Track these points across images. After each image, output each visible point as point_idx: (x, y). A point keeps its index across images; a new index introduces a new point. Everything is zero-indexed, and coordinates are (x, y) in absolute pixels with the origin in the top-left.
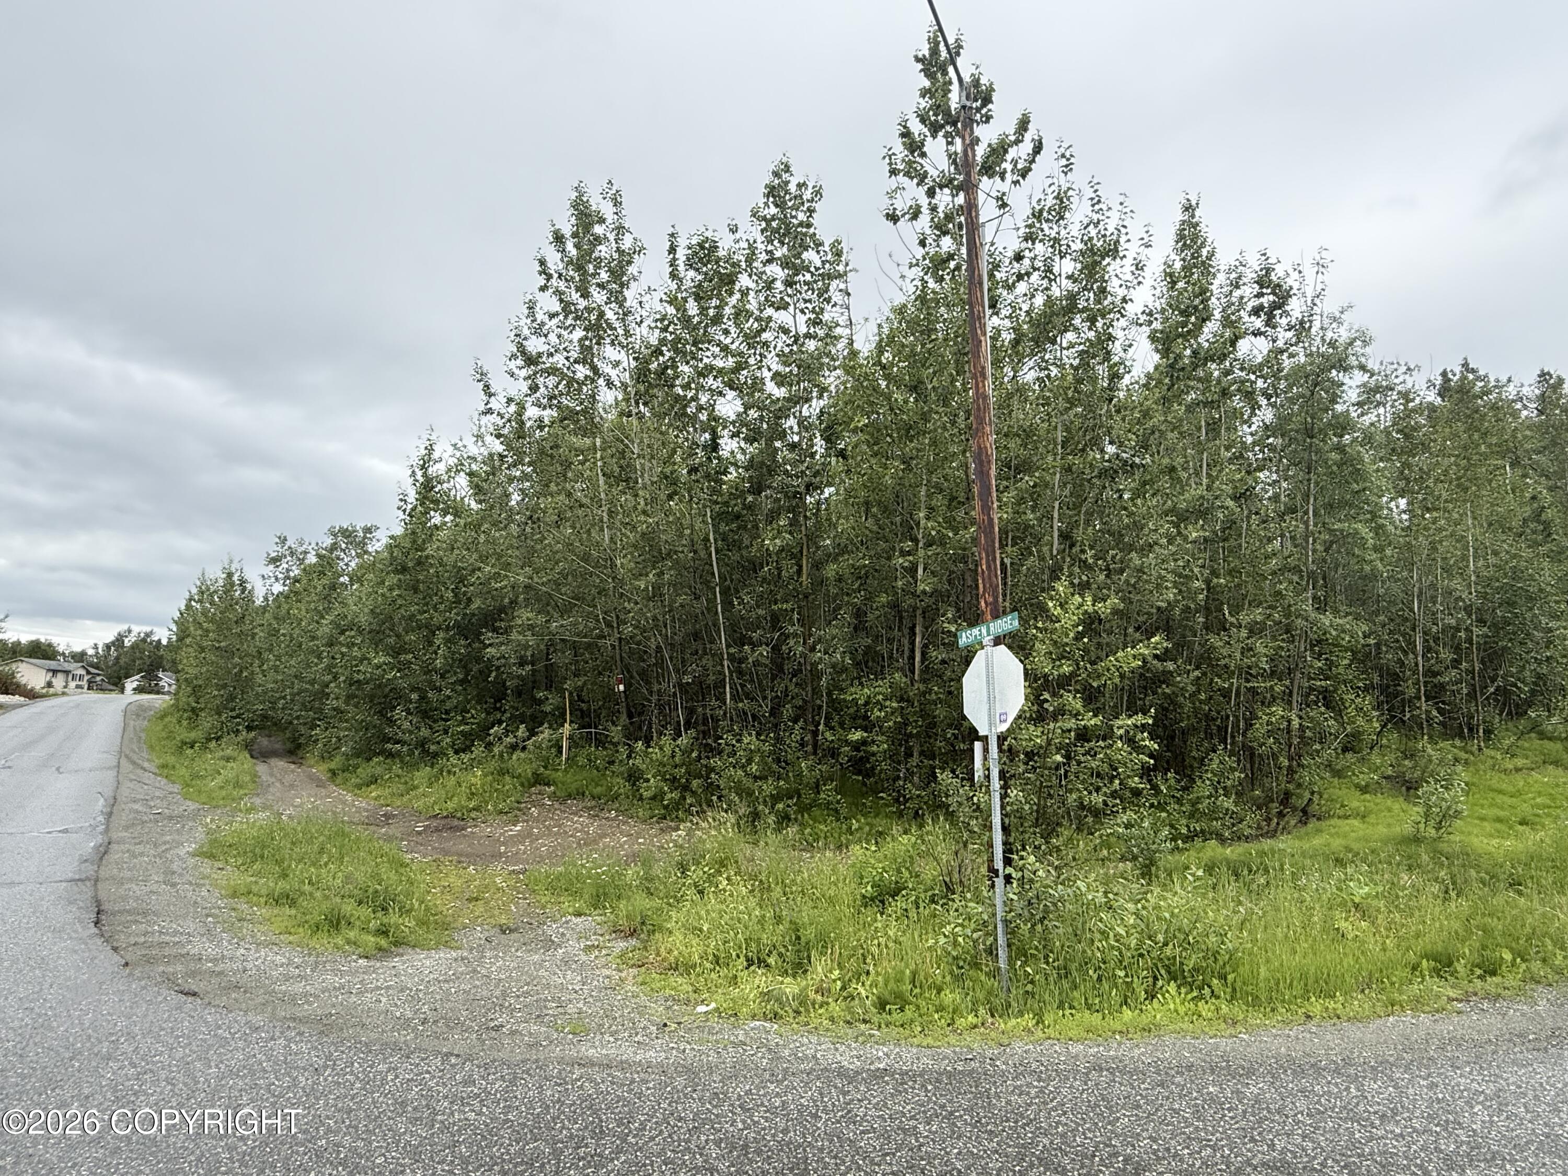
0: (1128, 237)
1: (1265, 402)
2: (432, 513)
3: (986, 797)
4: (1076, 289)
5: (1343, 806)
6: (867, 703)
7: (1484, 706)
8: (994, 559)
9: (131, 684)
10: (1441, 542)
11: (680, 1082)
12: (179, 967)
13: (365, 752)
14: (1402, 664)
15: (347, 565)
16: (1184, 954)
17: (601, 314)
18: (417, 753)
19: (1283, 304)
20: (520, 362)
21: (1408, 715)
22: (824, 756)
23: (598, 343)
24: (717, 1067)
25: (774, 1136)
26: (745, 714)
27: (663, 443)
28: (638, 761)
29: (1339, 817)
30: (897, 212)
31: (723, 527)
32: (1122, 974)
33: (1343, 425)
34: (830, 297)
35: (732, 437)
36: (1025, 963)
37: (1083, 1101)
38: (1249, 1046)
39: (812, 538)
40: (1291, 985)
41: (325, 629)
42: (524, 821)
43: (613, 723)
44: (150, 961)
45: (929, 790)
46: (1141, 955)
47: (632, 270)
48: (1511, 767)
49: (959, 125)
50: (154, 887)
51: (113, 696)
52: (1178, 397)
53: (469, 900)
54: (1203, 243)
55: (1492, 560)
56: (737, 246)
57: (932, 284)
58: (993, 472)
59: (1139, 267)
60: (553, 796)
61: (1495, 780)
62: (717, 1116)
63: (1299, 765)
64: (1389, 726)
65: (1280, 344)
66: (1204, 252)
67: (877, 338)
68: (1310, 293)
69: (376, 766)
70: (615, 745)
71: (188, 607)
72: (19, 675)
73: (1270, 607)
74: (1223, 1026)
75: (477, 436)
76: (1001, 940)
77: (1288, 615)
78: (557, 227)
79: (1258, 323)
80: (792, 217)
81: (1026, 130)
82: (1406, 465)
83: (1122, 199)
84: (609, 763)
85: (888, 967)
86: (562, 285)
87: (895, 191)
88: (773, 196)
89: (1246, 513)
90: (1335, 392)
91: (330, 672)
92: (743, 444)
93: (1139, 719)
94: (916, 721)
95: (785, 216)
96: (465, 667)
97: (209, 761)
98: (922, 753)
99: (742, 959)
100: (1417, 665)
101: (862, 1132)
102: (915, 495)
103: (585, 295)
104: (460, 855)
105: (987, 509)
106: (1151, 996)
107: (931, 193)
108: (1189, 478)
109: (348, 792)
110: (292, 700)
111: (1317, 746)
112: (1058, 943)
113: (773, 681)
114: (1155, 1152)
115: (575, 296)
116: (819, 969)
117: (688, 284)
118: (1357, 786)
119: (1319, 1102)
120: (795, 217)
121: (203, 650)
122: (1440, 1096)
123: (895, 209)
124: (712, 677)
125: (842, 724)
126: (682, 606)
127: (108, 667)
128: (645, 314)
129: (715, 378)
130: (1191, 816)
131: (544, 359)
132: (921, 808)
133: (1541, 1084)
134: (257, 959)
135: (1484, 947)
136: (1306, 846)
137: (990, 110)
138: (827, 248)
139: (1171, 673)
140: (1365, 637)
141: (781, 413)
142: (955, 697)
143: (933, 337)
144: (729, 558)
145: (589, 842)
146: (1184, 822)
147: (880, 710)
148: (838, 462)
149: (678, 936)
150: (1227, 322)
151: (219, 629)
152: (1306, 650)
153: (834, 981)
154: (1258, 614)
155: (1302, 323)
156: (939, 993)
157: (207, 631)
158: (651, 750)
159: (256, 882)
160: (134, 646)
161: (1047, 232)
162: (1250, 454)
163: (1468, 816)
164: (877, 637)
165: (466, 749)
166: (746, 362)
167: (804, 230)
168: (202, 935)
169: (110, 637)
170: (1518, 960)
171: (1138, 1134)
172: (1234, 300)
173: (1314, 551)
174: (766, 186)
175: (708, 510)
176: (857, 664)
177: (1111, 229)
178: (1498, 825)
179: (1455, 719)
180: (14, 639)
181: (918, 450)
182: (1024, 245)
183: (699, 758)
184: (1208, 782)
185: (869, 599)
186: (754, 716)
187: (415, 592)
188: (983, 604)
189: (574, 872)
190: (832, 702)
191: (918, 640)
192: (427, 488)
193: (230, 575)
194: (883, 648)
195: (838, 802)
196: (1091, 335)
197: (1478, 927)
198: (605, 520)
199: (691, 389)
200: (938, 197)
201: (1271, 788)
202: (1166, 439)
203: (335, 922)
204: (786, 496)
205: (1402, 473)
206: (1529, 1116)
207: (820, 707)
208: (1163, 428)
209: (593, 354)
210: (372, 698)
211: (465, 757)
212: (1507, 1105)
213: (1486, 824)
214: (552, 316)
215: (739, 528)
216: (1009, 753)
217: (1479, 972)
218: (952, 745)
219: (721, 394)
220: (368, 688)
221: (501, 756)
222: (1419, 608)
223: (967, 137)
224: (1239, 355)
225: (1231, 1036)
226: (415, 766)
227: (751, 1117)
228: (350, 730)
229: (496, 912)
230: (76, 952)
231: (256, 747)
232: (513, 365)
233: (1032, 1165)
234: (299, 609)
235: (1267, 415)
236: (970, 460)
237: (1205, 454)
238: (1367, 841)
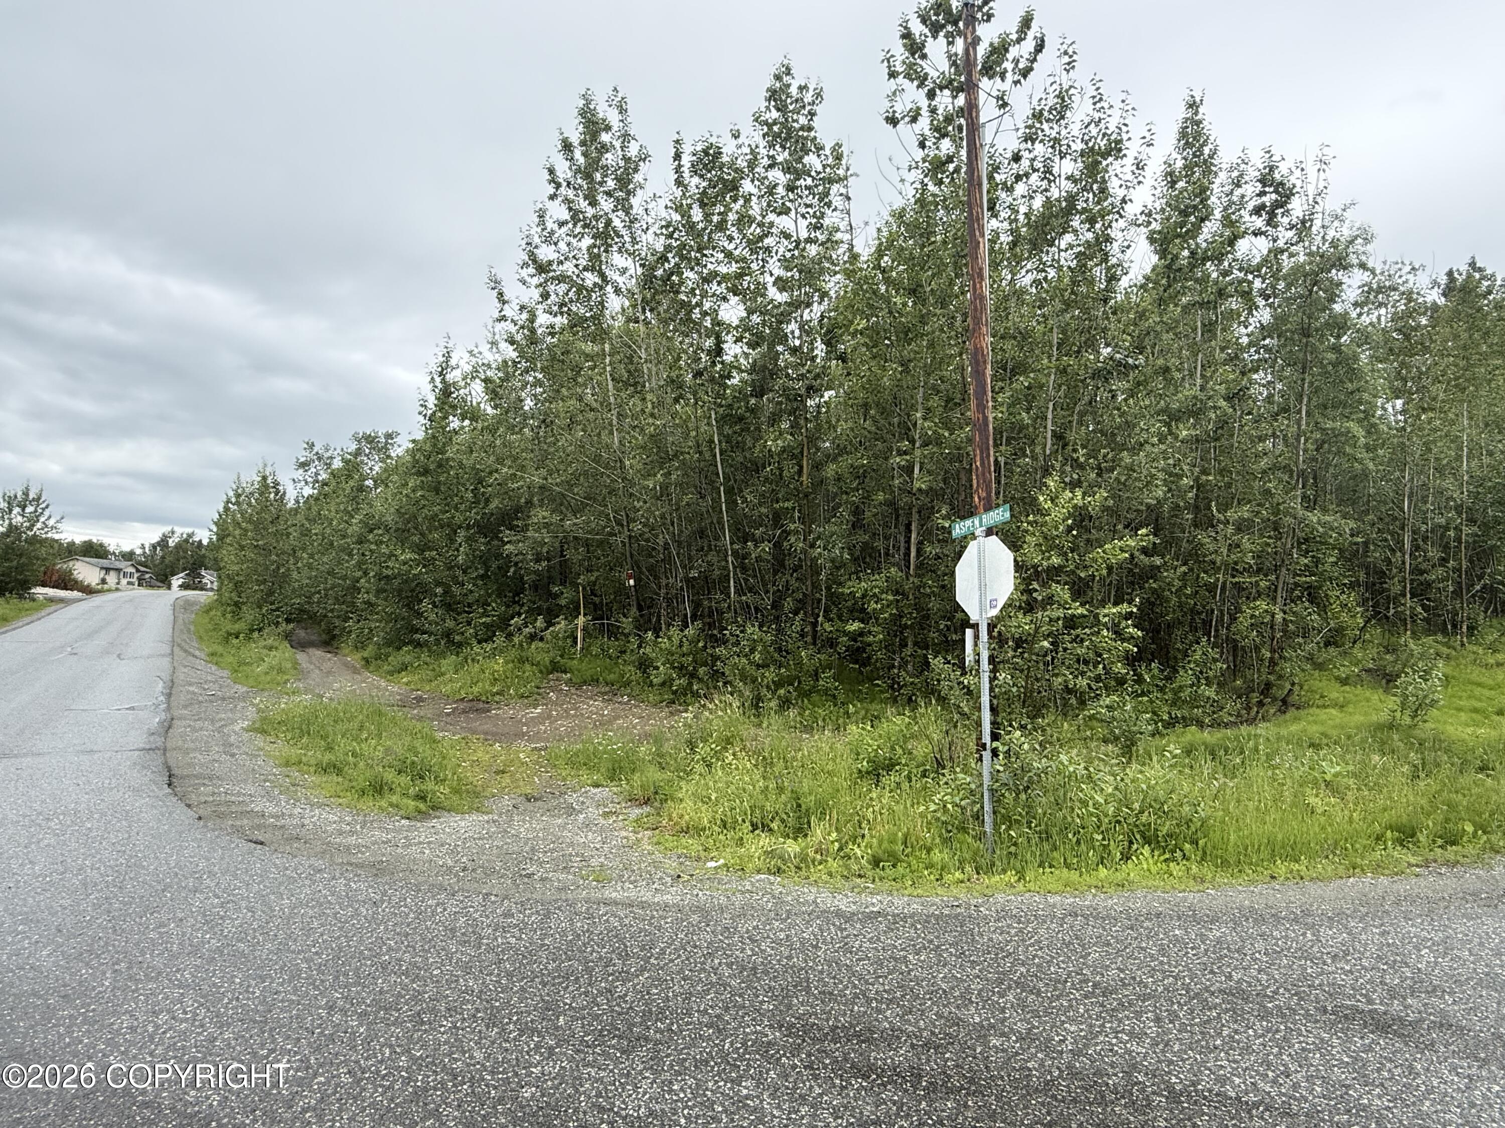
0: (1129, 135)
1: (1264, 302)
2: (451, 418)
3: (976, 679)
4: (1075, 190)
5: (1322, 697)
6: (864, 596)
7: (1469, 603)
8: (988, 455)
9: (177, 581)
10: (1434, 442)
11: (695, 918)
12: (245, 821)
13: (396, 642)
14: (1389, 562)
15: (371, 469)
16: (1159, 821)
17: (609, 222)
18: (443, 642)
19: (1286, 202)
20: (531, 270)
21: (1392, 611)
22: (823, 646)
23: (606, 251)
24: (727, 907)
25: (779, 961)
26: (748, 607)
27: (669, 350)
28: (648, 650)
29: (1318, 707)
30: (897, 115)
31: (727, 430)
32: (1100, 837)
33: (1340, 324)
34: (830, 201)
35: (735, 342)
36: (1009, 828)
37: (1058, 940)
38: (1214, 899)
39: (813, 440)
40: (1259, 849)
41: (355, 527)
42: (543, 705)
43: (625, 616)
44: (221, 816)
45: (923, 678)
46: (1119, 822)
47: (638, 177)
48: (1492, 661)
49: (961, 24)
50: (216, 757)
51: (162, 592)
52: (1174, 298)
53: (497, 772)
54: (1206, 141)
55: (1486, 460)
56: (739, 152)
57: (931, 187)
58: (989, 372)
59: (1140, 166)
60: (569, 682)
61: (1476, 674)
62: (728, 945)
63: (1281, 657)
64: (1373, 622)
65: (1281, 243)
66: (1206, 150)
67: (877, 242)
68: (1311, 192)
69: (406, 655)
70: (627, 636)
71: (227, 509)
72: (75, 572)
73: (1258, 505)
74: (1192, 882)
75: (492, 343)
76: (987, 807)
77: (1276, 512)
78: (565, 135)
79: (1259, 222)
80: (794, 121)
81: (1029, 28)
82: (1403, 364)
83: (1123, 96)
84: (621, 652)
85: (883, 830)
86: (571, 193)
87: (894, 93)
88: (775, 100)
89: (1239, 413)
90: (1333, 291)
91: (360, 569)
92: (746, 349)
93: (1124, 608)
94: (911, 613)
95: (786, 120)
96: (485, 563)
97: (252, 650)
98: (916, 644)
99: (748, 824)
100: (1404, 563)
101: (859, 960)
102: (912, 397)
103: (593, 203)
104: (486, 733)
105: (982, 407)
106: (1126, 857)
107: (931, 95)
108: (1183, 379)
109: (382, 677)
110: (326, 595)
111: (1301, 640)
112: (1040, 811)
113: (775, 575)
114: (1122, 980)
115: (583, 204)
116: (818, 831)
117: (693, 190)
118: (1337, 678)
119: (1276, 945)
120: (797, 121)
121: (242, 548)
122: (1391, 941)
123: (894, 112)
124: (717, 572)
125: (840, 617)
126: (688, 504)
127: (155, 566)
128: (650, 221)
129: (719, 283)
130: (1174, 704)
131: (554, 267)
132: (914, 694)
133: (1487, 933)
134: (313, 817)
135: (1447, 820)
136: (1284, 732)
137: (991, 8)
138: (828, 152)
139: (1158, 567)
140: (1352, 535)
141: (784, 318)
142: (949, 589)
143: (933, 239)
144: (733, 460)
145: (604, 724)
146: (1166, 709)
147: (876, 603)
148: (837, 366)
149: (689, 804)
150: (1228, 222)
151: (256, 529)
152: (1293, 548)
153: (832, 842)
154: (1245, 512)
155: (1303, 222)
156: (928, 852)
157: (246, 530)
158: (660, 640)
159: (305, 755)
160: (178, 546)
161: (1047, 132)
162: (1246, 355)
163: (1443, 706)
164: (874, 534)
165: (489, 639)
166: (749, 268)
167: (805, 134)
168: (263, 797)
169: (155, 539)
170: (1480, 832)
171: (1108, 966)
172: (1235, 199)
173: (1305, 451)
174: (768, 90)
175: (713, 413)
176: (855, 560)
177: (1112, 128)
178: (1474, 715)
179: (1439, 616)
180: (69, 540)
181: (916, 353)
182: (1023, 146)
183: (705, 647)
184: (1190, 672)
185: (867, 497)
186: (756, 609)
187: (437, 494)
188: (976, 499)
189: (591, 748)
190: (831, 595)
191: (913, 536)
192: (446, 392)
193: (264, 478)
194: (879, 544)
195: (836, 689)
196: (1090, 236)
197: (1443, 803)
198: (615, 423)
199: (695, 295)
200: (937, 99)
201: (1253, 680)
202: (1161, 340)
203: (379, 788)
204: (788, 399)
205: (1399, 373)
206: (1472, 958)
207: (820, 600)
208: (1158, 328)
209: (601, 262)
210: (400, 591)
211: (488, 647)
212: (1452, 949)
213: (1462, 714)
214: (562, 224)
215: (742, 430)
216: (998, 639)
217: (1440, 842)
218: (945, 636)
219: (725, 299)
220: (396, 582)
221: (521, 645)
222: (1409, 508)
223: (969, 35)
224: (1239, 255)
225: (1199, 891)
226: (442, 655)
227: (758, 946)
228: (381, 622)
229: (521, 783)
230: (155, 807)
231: (294, 638)
232: (524, 273)
233: (1010, 988)
234: (330, 511)
235: (1264, 315)
236: (967, 363)
237: (1200, 355)
238: (1342, 728)
